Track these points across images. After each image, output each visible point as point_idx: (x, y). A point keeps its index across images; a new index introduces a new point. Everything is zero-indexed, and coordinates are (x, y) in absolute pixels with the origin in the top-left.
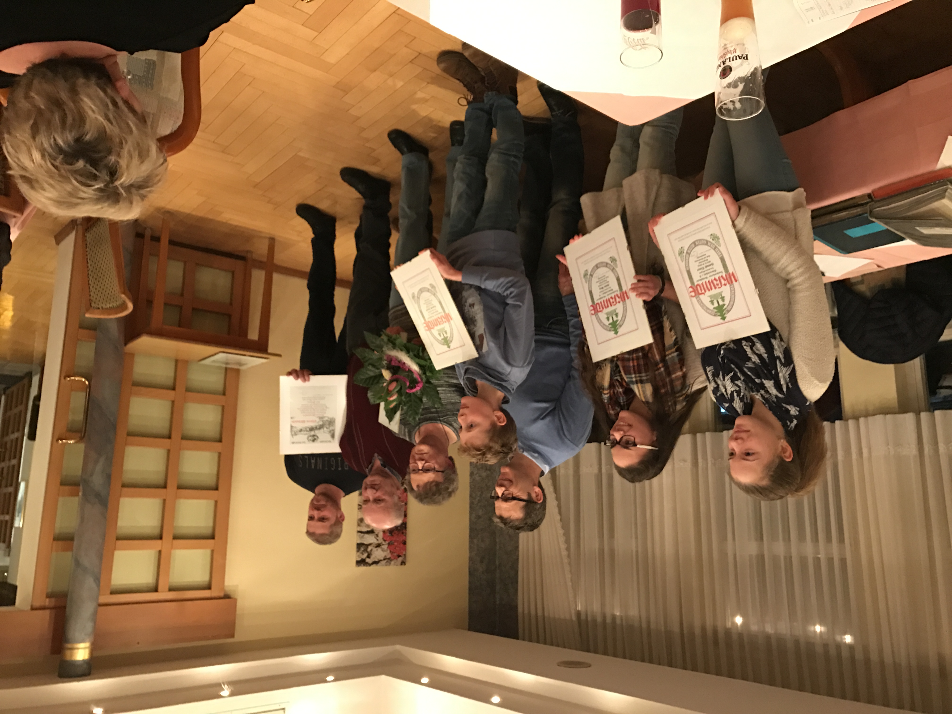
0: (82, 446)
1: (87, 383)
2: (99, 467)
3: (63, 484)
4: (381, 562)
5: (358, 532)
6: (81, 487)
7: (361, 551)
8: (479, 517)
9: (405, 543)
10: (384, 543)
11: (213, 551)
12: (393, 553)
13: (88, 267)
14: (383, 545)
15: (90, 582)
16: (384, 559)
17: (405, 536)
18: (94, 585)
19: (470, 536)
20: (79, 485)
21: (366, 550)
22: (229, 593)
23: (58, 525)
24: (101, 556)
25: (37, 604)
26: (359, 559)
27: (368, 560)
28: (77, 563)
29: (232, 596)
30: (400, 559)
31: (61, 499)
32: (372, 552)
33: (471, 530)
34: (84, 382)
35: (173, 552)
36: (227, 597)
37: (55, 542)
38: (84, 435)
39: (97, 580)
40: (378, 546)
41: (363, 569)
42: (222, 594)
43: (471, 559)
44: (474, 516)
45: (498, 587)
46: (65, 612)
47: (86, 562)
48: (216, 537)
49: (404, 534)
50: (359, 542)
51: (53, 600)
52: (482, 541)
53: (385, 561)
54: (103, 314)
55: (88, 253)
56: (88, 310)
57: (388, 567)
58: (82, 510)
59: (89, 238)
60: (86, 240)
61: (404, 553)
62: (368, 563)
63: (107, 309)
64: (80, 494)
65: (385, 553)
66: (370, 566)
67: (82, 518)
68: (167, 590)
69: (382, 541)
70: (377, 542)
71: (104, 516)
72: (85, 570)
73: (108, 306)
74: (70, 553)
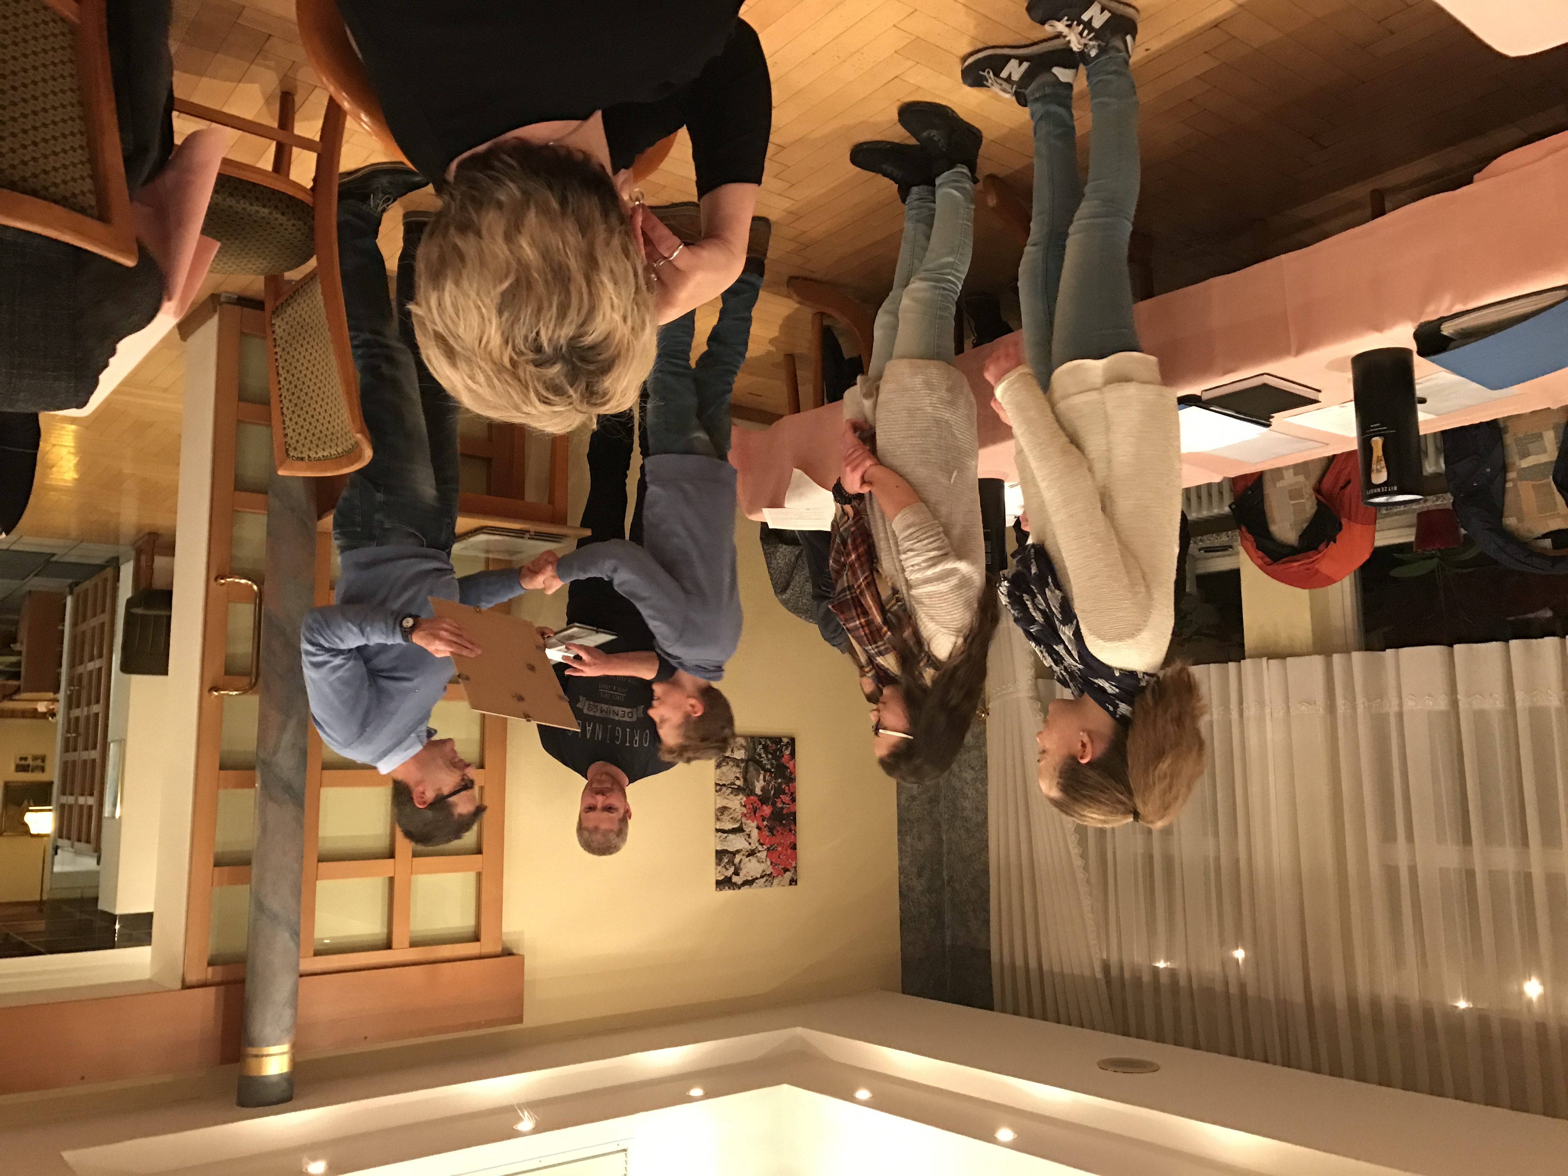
0: (253, 700)
1: (255, 587)
2: (287, 738)
3: (224, 767)
4: (756, 881)
5: (717, 830)
6: (258, 773)
7: (722, 865)
8: (913, 798)
9: (794, 847)
10: (760, 848)
11: (479, 875)
12: (776, 865)
13: (279, 382)
14: (759, 851)
15: (283, 938)
16: (762, 877)
17: (795, 834)
18: (291, 944)
19: (899, 832)
20: (253, 769)
21: (731, 862)
22: (508, 945)
23: (219, 837)
24: (297, 893)
25: (192, 978)
26: (721, 878)
27: (735, 879)
28: (260, 906)
29: (515, 951)
30: (788, 875)
31: (222, 792)
32: (742, 866)
33: (901, 821)
34: (251, 586)
35: (414, 877)
36: (507, 953)
37: (217, 869)
38: (256, 680)
39: (296, 934)
40: (752, 853)
41: (728, 893)
42: (499, 949)
43: (902, 870)
44: (904, 796)
45: (947, 918)
46: (243, 990)
47: (274, 904)
48: (484, 851)
49: (793, 832)
50: (719, 848)
51: (219, 968)
52: (920, 839)
53: (764, 879)
54: (311, 469)
55: (278, 357)
56: (282, 463)
57: (768, 889)
58: (263, 813)
59: (279, 327)
60: (274, 332)
61: (794, 865)
62: (735, 884)
63: (319, 459)
64: (257, 785)
65: (763, 866)
66: (740, 888)
67: (264, 829)
68: (408, 945)
69: (757, 844)
70: (749, 847)
71: (299, 822)
72: (275, 917)
73: (320, 455)
74: (246, 888)
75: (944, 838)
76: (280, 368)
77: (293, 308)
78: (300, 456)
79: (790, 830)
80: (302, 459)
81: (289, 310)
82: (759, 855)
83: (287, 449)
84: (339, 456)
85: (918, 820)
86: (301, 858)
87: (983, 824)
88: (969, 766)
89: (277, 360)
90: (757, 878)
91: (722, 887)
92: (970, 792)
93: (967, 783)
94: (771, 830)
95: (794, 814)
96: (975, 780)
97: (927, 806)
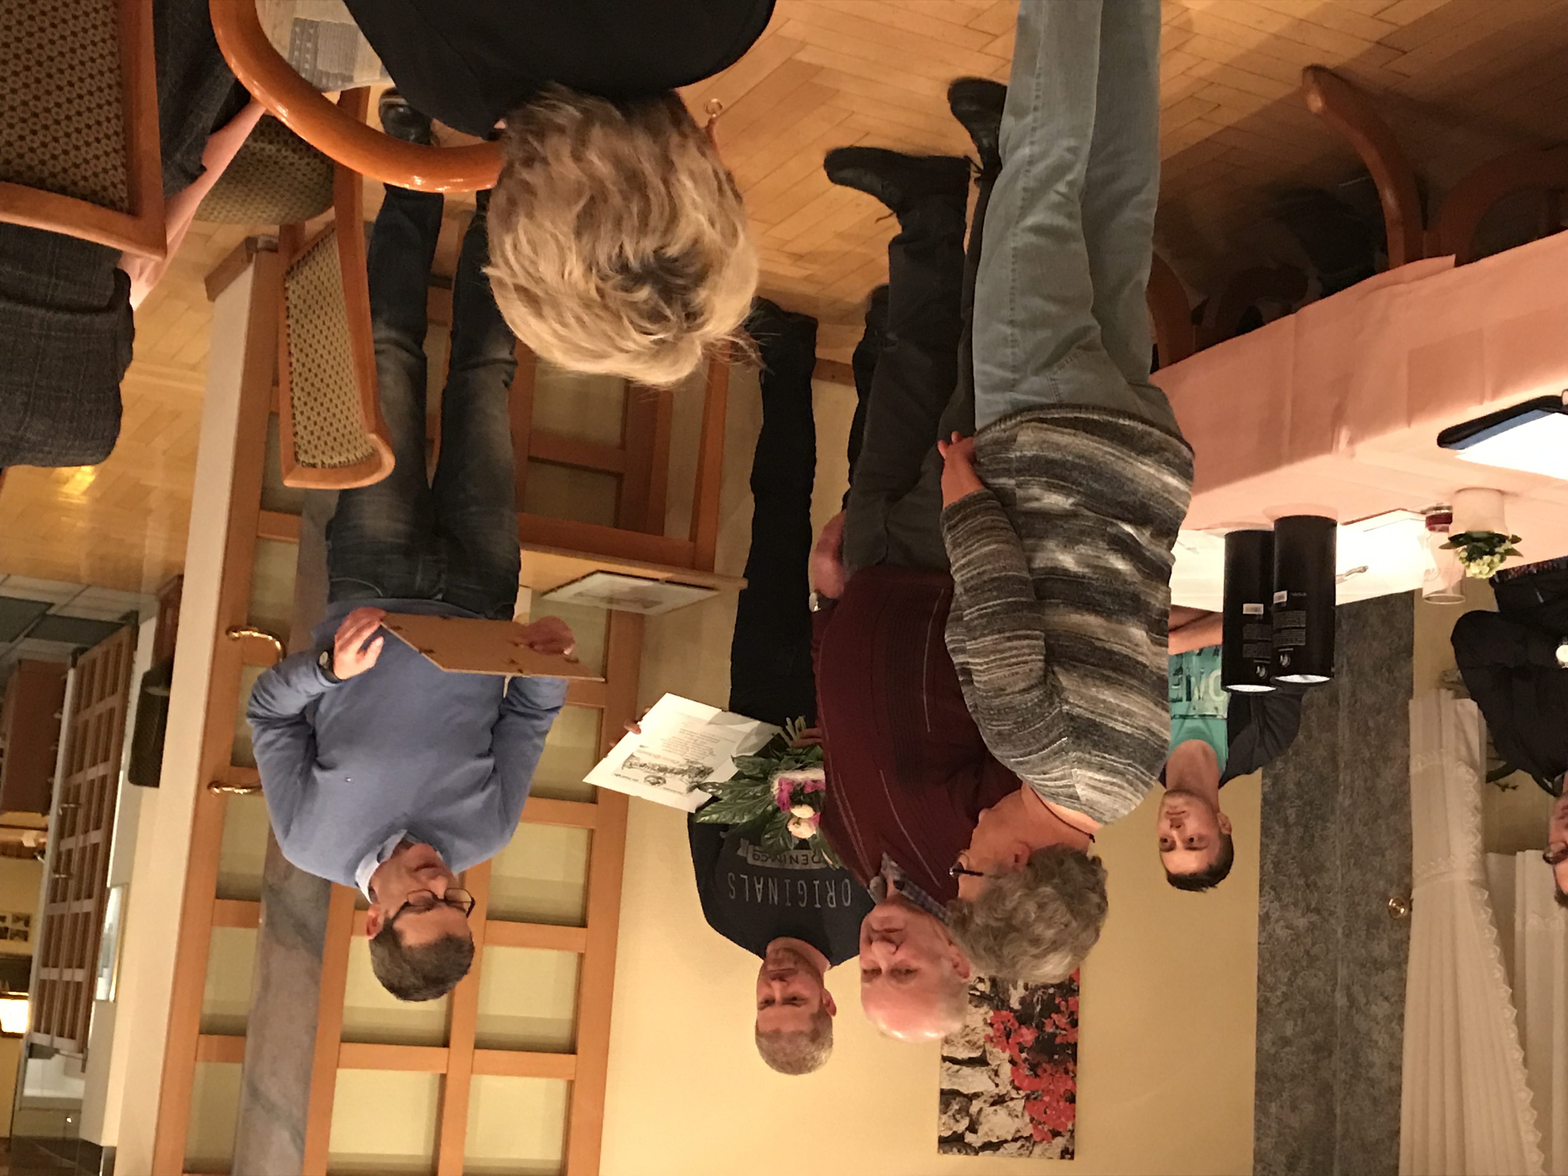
1: (278, 645)
3: (221, 894)
4: (1005, 1145)
5: (945, 1059)
6: (263, 905)
7: (950, 1113)
8: (1286, 1042)
9: (1072, 1099)
10: (1014, 1094)
11: (571, 1084)
12: (1040, 1124)
13: (291, 364)
14: (1012, 1099)
15: (282, 1138)
16: (1015, 1140)
17: (1074, 1079)
18: (291, 1150)
19: (1258, 1093)
20: (258, 900)
21: (964, 1111)
23: (209, 994)
24: (306, 1079)
26: (946, 1134)
27: (969, 1138)
28: (254, 1093)
30: (1060, 1142)
31: (216, 931)
32: (982, 1119)
33: (1261, 1076)
34: (272, 643)
35: (474, 1077)
37: (202, 1036)
40: (999, 1100)
41: (955, 1159)
43: (1260, 1158)
44: (1268, 1037)
47: (273, 1090)
48: (580, 1050)
49: (1071, 1074)
50: (946, 1086)
52: (1294, 1109)
53: (1019, 1144)
54: (323, 479)
55: (291, 332)
56: (290, 470)
57: (1023, 1160)
58: (265, 961)
59: (294, 292)
60: (287, 299)
61: (1070, 1127)
62: (969, 1145)
63: (335, 466)
64: (261, 921)
65: (1018, 1123)
66: (977, 1153)
67: (266, 984)
69: (1009, 1088)
70: (996, 1091)
71: (314, 977)
72: (271, 1108)
73: (336, 460)
74: (238, 1067)
75: (1338, 1111)
76: (292, 346)
77: (310, 268)
78: (311, 461)
79: (1067, 1072)
80: (314, 466)
81: (306, 271)
82: (1011, 1104)
83: (296, 454)
84: (360, 462)
85: (1293, 1077)
86: (314, 1028)
87: (1396, 1092)
88: (1382, 994)
89: (289, 335)
90: (1006, 1141)
91: (947, 1148)
92: (1381, 1038)
93: (1378, 1023)
94: (1033, 1067)
95: (1075, 1045)
96: (1389, 1019)
97: (1310, 1057)
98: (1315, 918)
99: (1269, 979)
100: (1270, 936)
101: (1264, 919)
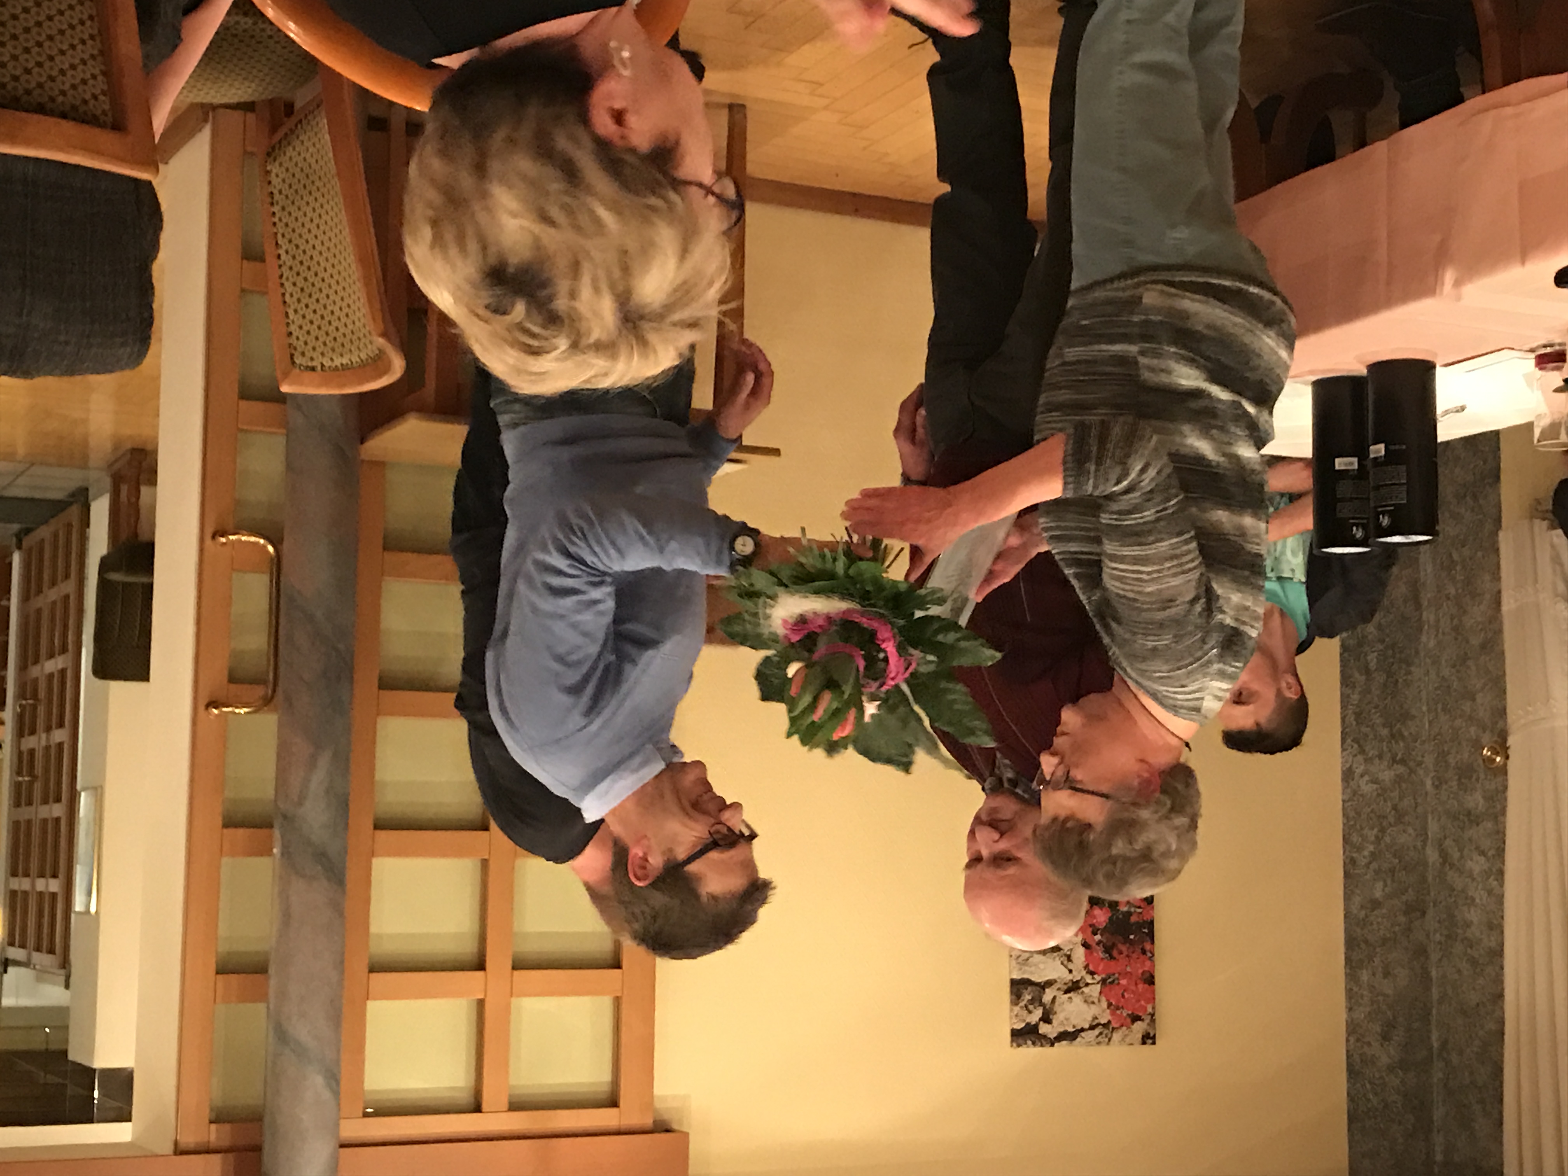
0: (269, 721)
1: (270, 549)
2: (319, 778)
3: (230, 823)
4: (1083, 1034)
6: (277, 833)
7: (1022, 1004)
8: (1375, 904)
9: (1150, 980)
10: (1089, 979)
11: (617, 1002)
12: (1118, 1008)
13: (279, 256)
14: (1087, 985)
15: (315, 1082)
16: (1092, 1028)
17: (1151, 958)
18: (327, 1095)
19: (1348, 960)
20: (270, 826)
21: (1037, 1001)
22: (666, 1117)
23: (223, 930)
24: (336, 1017)
25: (189, 1140)
26: (1020, 1026)
27: (1044, 1029)
28: (281, 1035)
29: (675, 1126)
30: (1139, 1027)
31: (225, 860)
32: (1057, 1008)
33: (1351, 943)
34: (264, 547)
35: (514, 1001)
36: (662, 1127)
37: (220, 977)
38: (274, 691)
39: (333, 1078)
40: (1074, 987)
41: (1030, 1052)
42: (648, 1121)
43: (1352, 1028)
45: (1438, 1114)
46: (259, 1161)
47: (302, 1031)
48: (625, 964)
49: (1149, 955)
50: (1016, 976)
51: (227, 1127)
52: (1387, 974)
53: (1097, 1032)
54: (326, 383)
55: (276, 220)
56: (286, 375)
57: (1103, 1048)
58: (284, 893)
59: (277, 176)
60: (270, 183)
61: (1150, 1010)
62: (1045, 1037)
63: (336, 369)
64: (275, 851)
65: (1094, 1010)
66: (1052, 1045)
67: (286, 916)
68: (505, 1106)
69: (1084, 973)
70: (1070, 977)
71: (338, 909)
72: (301, 1053)
73: (338, 362)
74: (261, 1007)
75: (1434, 973)
76: (279, 236)
77: (294, 149)
78: (310, 364)
79: (1144, 952)
80: (313, 369)
81: (290, 151)
82: (1086, 990)
83: (292, 356)
84: (363, 365)
85: (1384, 941)
86: (340, 964)
87: (1498, 953)
88: (1477, 848)
89: (275, 224)
90: (1082, 1030)
91: (1021, 1041)
92: (1479, 895)
93: (1473, 879)
94: (1108, 950)
95: (1152, 923)
96: (1487, 874)
97: (1402, 919)
98: (1401, 769)
99: (1355, 838)
100: (1355, 793)
101: (1348, 775)
